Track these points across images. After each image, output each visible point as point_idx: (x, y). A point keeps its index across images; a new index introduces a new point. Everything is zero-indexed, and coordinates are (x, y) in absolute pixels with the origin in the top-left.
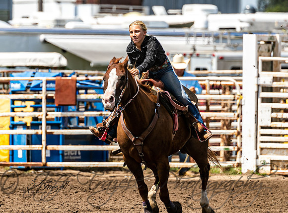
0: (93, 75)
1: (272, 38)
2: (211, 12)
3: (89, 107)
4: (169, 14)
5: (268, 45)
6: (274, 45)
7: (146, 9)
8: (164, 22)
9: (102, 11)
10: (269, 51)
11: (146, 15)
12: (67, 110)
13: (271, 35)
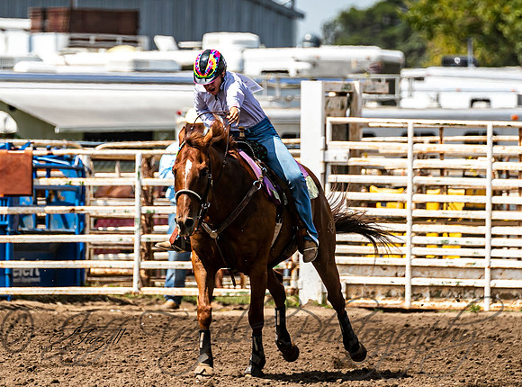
0: (59, 147)
1: (347, 86)
2: (249, 45)
3: (53, 200)
4: (180, 49)
5: (342, 98)
6: (351, 99)
7: (144, 40)
8: (173, 62)
9: (73, 44)
10: (343, 107)
11: (144, 50)
12: (18, 204)
13: (346, 82)
